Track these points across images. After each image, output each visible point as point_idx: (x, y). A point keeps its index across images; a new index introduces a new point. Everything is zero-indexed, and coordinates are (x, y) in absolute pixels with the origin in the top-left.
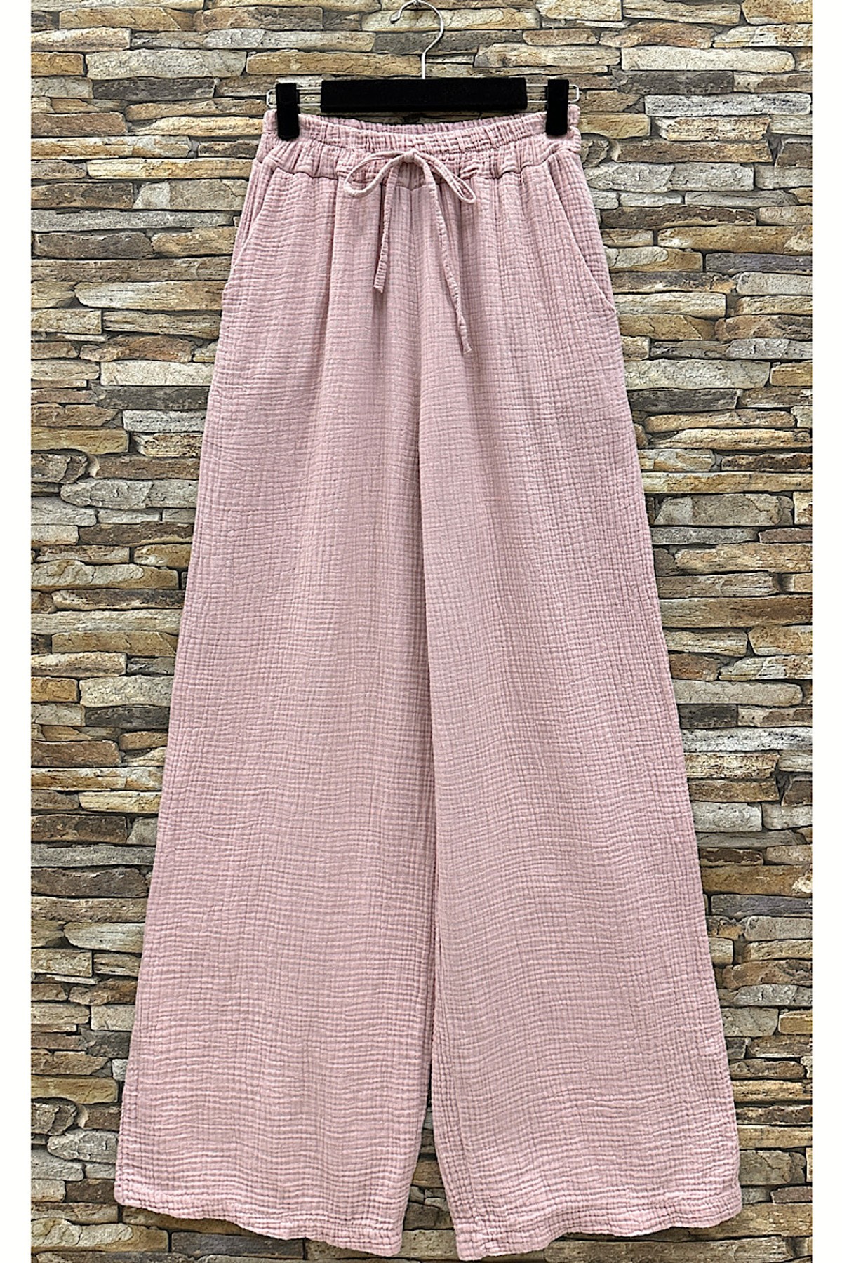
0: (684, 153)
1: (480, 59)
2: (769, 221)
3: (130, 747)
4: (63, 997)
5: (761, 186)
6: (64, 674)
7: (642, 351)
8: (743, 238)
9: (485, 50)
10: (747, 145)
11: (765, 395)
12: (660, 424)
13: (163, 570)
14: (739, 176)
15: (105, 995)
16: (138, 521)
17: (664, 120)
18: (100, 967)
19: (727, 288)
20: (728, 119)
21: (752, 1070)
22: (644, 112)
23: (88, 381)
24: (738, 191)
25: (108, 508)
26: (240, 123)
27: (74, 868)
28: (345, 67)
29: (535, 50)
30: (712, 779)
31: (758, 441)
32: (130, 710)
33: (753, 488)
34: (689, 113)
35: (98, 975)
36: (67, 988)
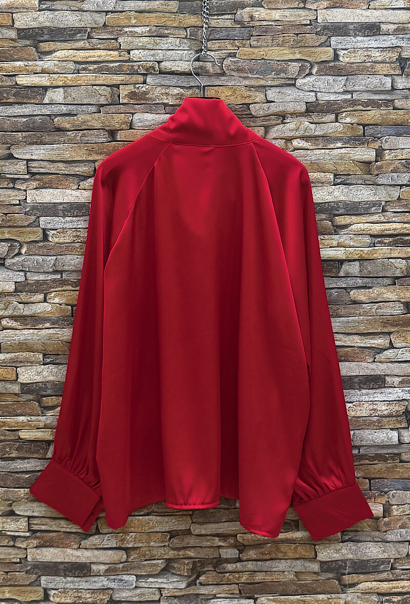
0: (352, 70)
1: (238, 17)
2: (400, 107)
3: (46, 405)
4: (11, 543)
5: (396, 88)
6: (8, 365)
7: (331, 180)
8: (385, 117)
9: (241, 11)
10: (388, 65)
11: (398, 204)
12: (340, 220)
13: (63, 306)
14: (383, 82)
15: (35, 542)
16: (49, 278)
17: (342, 51)
18: (33, 526)
19: (377, 145)
20: (377, 50)
21: (395, 576)
22: (330, 46)
23: (19, 200)
24: (382, 91)
25: (32, 272)
26: (103, 54)
27: (17, 472)
28: (162, 21)
29: (269, 11)
30: (372, 416)
31: (395, 230)
32: (45, 385)
33: (393, 256)
34: (356, 46)
35: (32, 530)
36: (14, 538)
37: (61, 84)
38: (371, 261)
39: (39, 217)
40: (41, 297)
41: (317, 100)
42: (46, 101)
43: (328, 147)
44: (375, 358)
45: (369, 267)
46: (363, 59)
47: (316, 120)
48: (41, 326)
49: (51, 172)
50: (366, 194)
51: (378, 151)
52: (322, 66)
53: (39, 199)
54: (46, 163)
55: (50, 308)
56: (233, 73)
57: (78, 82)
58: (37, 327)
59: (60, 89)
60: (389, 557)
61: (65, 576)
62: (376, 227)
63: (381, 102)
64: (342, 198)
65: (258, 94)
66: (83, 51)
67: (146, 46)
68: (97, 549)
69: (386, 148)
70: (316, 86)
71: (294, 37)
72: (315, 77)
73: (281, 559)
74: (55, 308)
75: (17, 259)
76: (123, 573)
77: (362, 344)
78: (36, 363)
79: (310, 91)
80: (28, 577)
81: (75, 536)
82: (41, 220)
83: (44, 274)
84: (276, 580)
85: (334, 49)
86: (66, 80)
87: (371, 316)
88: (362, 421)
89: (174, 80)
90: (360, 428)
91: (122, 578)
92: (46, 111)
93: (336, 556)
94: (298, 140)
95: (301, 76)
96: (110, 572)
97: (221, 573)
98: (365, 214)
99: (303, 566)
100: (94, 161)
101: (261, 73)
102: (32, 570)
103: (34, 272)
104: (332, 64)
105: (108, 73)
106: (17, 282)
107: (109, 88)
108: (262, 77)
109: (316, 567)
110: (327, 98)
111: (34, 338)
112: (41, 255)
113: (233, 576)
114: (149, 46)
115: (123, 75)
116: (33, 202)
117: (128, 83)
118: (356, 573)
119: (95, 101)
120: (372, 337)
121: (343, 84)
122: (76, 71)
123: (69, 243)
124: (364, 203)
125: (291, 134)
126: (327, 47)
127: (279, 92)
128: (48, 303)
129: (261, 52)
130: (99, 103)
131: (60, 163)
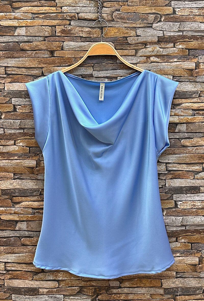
37: (24, 25)
38: (193, 124)
39: (11, 98)
40: (13, 142)
41: (164, 35)
42: (16, 34)
43: (170, 61)
44: (195, 177)
45: (192, 127)
46: (189, 13)
47: (163, 46)
48: (12, 158)
49: (18, 73)
50: (190, 87)
51: (196, 64)
52: (167, 17)
53: (12, 88)
54: (15, 69)
55: (17, 148)
56: (118, 20)
57: (34, 24)
58: (10, 159)
59: (24, 28)
60: (201, 286)
61: (25, 295)
62: (196, 105)
63: (198, 37)
64: (178, 89)
65: (132, 31)
66: (37, 7)
67: (71, 5)
68: (42, 280)
69: (201, 62)
70: (163, 28)
71: (151, 1)
72: (163, 23)
73: (143, 287)
74: (20, 148)
76: (56, 294)
77: (187, 169)
78: (10, 178)
79: (160, 30)
80: (5, 295)
81: (30, 273)
82: (13, 100)
83: (14, 129)
84: (140, 299)
85: (173, 8)
86: (27, 23)
87: (192, 154)
88: (187, 211)
89: (86, 23)
90: (186, 215)
91: (56, 296)
92: (16, 39)
93: (173, 286)
94: (154, 57)
95: (155, 22)
96: (49, 293)
97: (110, 294)
98: (189, 98)
99: (154, 291)
100: (42, 68)
101: (134, 20)
102: (7, 291)
103: (8, 129)
104: (172, 16)
105: (50, 19)
107: (50, 27)
108: (134, 22)
109: (162, 291)
110: (169, 35)
111: (9, 165)
112: (12, 119)
113: (117, 296)
114: (72, 5)
115: (58, 20)
116: (8, 90)
117: (61, 25)
118: (184, 295)
119: (43, 34)
120: (193, 165)
121: (178, 27)
122: (33, 18)
123: (28, 113)
124: (189, 92)
125: (150, 54)
126: (170, 6)
127: (144, 31)
128: (16, 145)
129: (134, 8)
130: (45, 35)
131: (23, 69)
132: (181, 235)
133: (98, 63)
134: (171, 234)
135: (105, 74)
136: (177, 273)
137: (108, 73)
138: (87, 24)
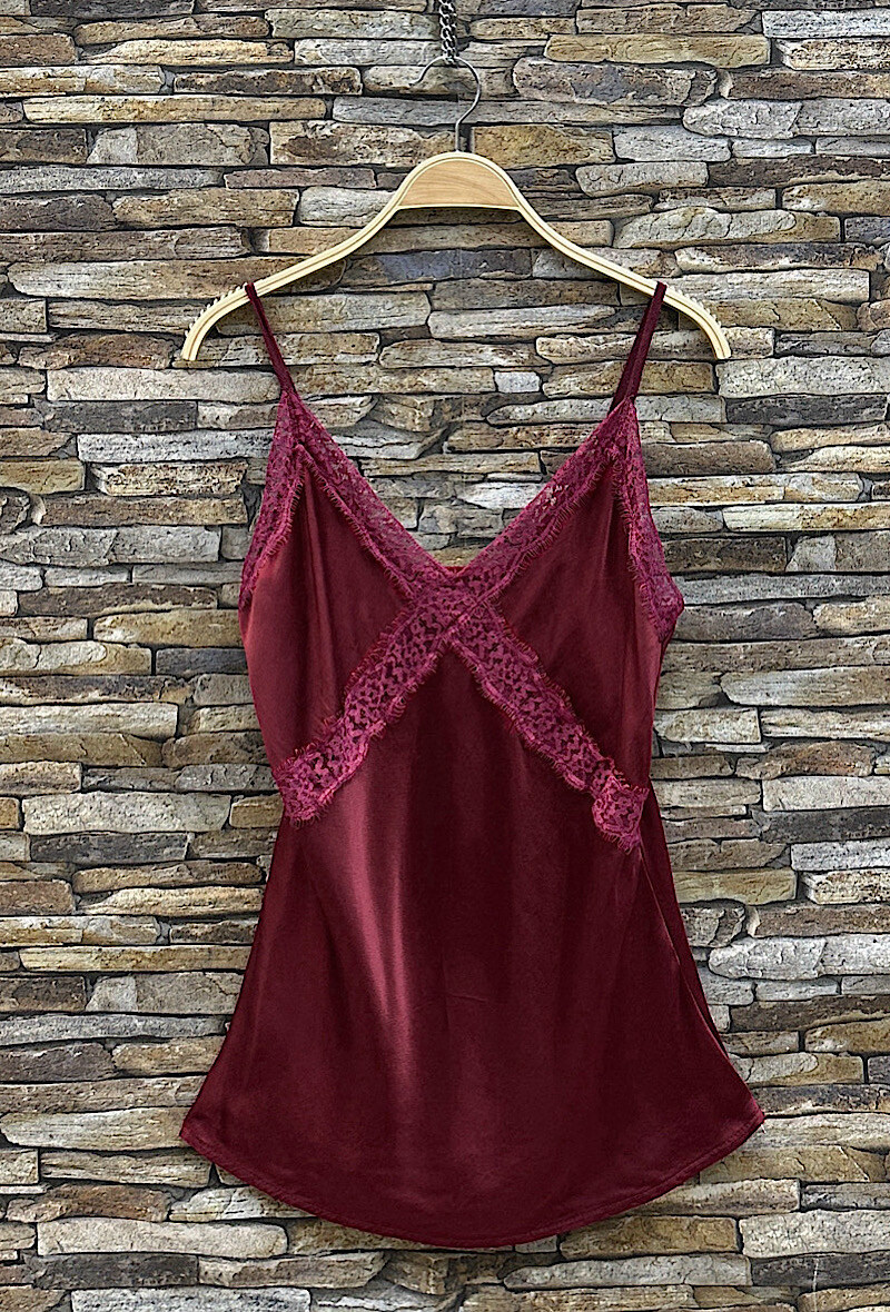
37: (129, 118)
38: (863, 535)
39: (75, 435)
40: (81, 626)
41: (733, 156)
42: (95, 158)
43: (761, 268)
44: (875, 766)
45: (858, 550)
46: (837, 62)
47: (732, 205)
48: (78, 698)
49: (104, 327)
50: (849, 377)
51: (875, 276)
52: (744, 80)
53: (77, 393)
54: (93, 307)
55: (100, 653)
56: (538, 95)
57: (172, 113)
58: (71, 700)
59: (127, 130)
61: (135, 1287)
62: (874, 456)
63: (880, 161)
64: (795, 387)
65: (594, 142)
66: (183, 43)
67: (331, 31)
68: (213, 1222)
70: (731, 125)
71: (677, 12)
72: (728, 104)
73: (658, 1255)
74: (114, 653)
75: (22, 536)
76: (279, 1283)
77: (845, 732)
78: (66, 788)
79: (716, 136)
80: (38, 1297)
81: (155, 1193)
82: (83, 441)
83: (88, 571)
84: (648, 1308)
85: (770, 39)
86: (141, 110)
87: (862, 665)
88: (843, 915)
89: (398, 110)
90: (840, 930)
91: (277, 1296)
92: (94, 182)
93: (790, 1247)
94: (690, 250)
95: (695, 100)
96: (246, 1279)
97: (517, 1291)
98: (850, 424)
99: (710, 1272)
101: (602, 94)
102: (49, 1278)
103: (63, 567)
104: (765, 74)
105: (241, 93)
106: (23, 592)
107: (245, 129)
108: (604, 103)
109: (739, 1273)
110: (755, 153)
111: (63, 726)
112: (80, 526)
113: (545, 1299)
114: (339, 32)
115: (278, 99)
116: (62, 399)
117: (289, 117)
118: (836, 1287)
119: (212, 159)
120: (865, 714)
121: (792, 120)
122: (166, 88)
123: (147, 496)
124: (843, 399)
125: (674, 237)
126: (756, 33)
127: (645, 139)
128: (96, 641)
129: (603, 45)
130: (222, 164)
131: (127, 306)
132: (818, 1021)
133: (452, 279)
134: (775, 1018)
135: (483, 326)
136: (803, 1185)
137: (497, 320)
138: (401, 112)
